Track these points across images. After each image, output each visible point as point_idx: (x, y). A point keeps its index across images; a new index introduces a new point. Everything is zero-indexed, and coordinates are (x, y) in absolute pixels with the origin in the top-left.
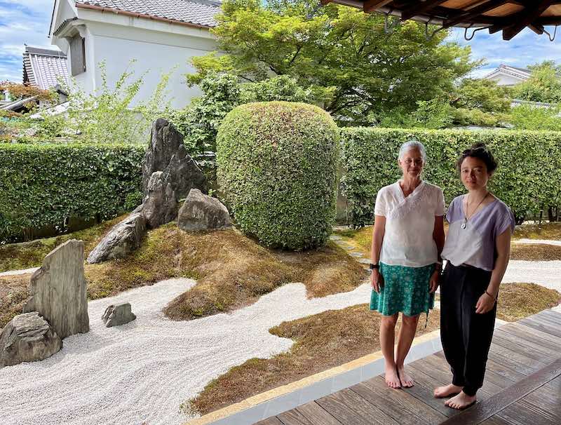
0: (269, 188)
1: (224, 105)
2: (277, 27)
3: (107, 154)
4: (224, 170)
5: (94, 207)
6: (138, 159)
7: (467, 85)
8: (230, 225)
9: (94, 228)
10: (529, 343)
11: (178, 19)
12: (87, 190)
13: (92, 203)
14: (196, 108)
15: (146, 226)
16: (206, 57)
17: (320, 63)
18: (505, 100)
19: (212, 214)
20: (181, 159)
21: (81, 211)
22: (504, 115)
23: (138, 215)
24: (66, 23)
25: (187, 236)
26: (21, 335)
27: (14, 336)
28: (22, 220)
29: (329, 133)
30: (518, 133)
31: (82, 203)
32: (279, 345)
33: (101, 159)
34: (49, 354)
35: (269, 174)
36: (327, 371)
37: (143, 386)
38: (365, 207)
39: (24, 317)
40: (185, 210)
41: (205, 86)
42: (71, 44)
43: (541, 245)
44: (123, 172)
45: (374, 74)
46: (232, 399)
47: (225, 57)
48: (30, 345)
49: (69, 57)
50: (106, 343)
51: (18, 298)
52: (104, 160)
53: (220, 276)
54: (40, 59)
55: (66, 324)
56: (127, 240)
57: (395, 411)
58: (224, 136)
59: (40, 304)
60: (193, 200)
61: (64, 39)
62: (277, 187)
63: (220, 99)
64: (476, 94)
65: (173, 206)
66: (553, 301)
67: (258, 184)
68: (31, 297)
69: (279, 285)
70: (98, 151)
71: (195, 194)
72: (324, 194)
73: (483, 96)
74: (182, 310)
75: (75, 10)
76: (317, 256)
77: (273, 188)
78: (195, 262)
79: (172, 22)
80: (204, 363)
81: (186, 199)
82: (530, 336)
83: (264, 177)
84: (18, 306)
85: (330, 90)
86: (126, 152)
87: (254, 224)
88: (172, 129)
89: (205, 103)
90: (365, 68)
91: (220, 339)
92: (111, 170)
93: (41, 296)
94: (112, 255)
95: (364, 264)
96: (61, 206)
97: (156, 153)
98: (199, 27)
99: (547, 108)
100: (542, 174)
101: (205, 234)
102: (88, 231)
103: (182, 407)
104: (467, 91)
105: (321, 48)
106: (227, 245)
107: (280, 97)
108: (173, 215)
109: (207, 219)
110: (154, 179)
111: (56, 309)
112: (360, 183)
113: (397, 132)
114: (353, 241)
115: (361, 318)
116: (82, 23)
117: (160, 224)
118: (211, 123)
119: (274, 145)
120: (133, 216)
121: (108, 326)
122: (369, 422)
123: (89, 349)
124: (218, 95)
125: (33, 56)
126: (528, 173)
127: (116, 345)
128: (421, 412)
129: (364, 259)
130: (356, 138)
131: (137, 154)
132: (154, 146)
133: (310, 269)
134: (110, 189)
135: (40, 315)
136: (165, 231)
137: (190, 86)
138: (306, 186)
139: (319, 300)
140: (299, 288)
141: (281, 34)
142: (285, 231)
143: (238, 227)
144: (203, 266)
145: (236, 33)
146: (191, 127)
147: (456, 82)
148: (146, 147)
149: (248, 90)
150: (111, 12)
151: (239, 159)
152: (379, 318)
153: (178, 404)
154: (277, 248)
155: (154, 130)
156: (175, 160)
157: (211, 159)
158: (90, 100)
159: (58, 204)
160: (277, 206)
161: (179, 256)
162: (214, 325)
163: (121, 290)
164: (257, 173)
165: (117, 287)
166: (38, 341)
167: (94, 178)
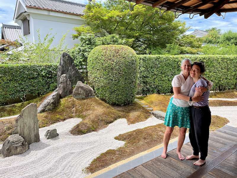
0: (110, 80)
1: (90, 47)
2: (110, 15)
3: (42, 68)
4: (91, 73)
5: (37, 90)
6: (55, 69)
7: (184, 37)
8: (94, 96)
9: (37, 98)
10: (222, 139)
11: (68, 11)
12: (34, 83)
13: (36, 88)
14: (78, 48)
15: (60, 97)
16: (81, 27)
17: (126, 29)
18: (200, 43)
19: (87, 91)
20: (73, 69)
21: (31, 92)
22: (200, 49)
23: (56, 93)
24: (21, 14)
25: (77, 101)
26: (12, 144)
27: (9, 144)
28: (7, 96)
29: (134, 57)
30: (207, 56)
31: (32, 88)
32: (119, 144)
33: (39, 70)
34: (24, 151)
35: (110, 74)
36: (140, 153)
37: (65, 163)
38: (147, 87)
39: (13, 136)
40: (76, 90)
41: (81, 39)
42: (23, 22)
43: (218, 100)
44: (49, 75)
45: (148, 34)
46: (103, 166)
47: (88, 27)
48: (16, 148)
49: (22, 28)
50: (47, 146)
51: (9, 129)
52: (41, 70)
53: (92, 117)
54: (9, 29)
55: (30, 138)
56: (52, 103)
57: (175, 167)
58: (91, 59)
59: (19, 130)
60: (79, 86)
61: (20, 20)
62: (114, 79)
63: (88, 44)
64: (189, 41)
65: (70, 88)
66: (225, 122)
67: (106, 79)
68: (16, 128)
69: (116, 119)
70: (38, 67)
71: (80, 83)
72: (132, 82)
73: (191, 42)
74: (78, 131)
75: (26, 8)
76: (130, 107)
77: (112, 80)
78: (81, 111)
79: (66, 13)
80: (89, 152)
81: (76, 86)
82: (222, 136)
83: (109, 76)
84: (9, 132)
85: (131, 40)
86: (50, 67)
87: (105, 95)
88: (69, 57)
89: (82, 46)
90: (145, 31)
91: (95, 142)
92: (44, 74)
93: (19, 127)
94: (46, 109)
95: (149, 110)
96: (23, 90)
97: (63, 67)
98: (77, 15)
99: (216, 46)
100: (216, 72)
101: (84, 100)
102: (35, 100)
103: (83, 171)
104: (185, 40)
105: (127, 23)
106: (94, 103)
107: (112, 43)
108: (71, 92)
109: (85, 93)
110: (62, 78)
111: (26, 132)
112: (145, 77)
113: (159, 57)
114: (143, 101)
115: (151, 132)
116: (28, 14)
117: (66, 96)
118: (85, 54)
119: (112, 62)
120: (54, 93)
121: (48, 139)
122: (165, 173)
123: (40, 148)
124: (87, 42)
125: (6, 28)
126: (211, 72)
127: (52, 146)
128: (185, 168)
129: (149, 108)
130: (143, 59)
131: (54, 67)
132: (62, 64)
133: (128, 112)
134: (43, 82)
135: (20, 135)
136: (68, 99)
137: (74, 39)
138: (125, 79)
139: (133, 125)
140: (124, 120)
141: (111, 18)
142: (117, 97)
143: (98, 97)
144: (84, 113)
145: (93, 17)
146: (77, 56)
147: (180, 36)
148: (58, 64)
149: (99, 40)
150: (41, 9)
151: (97, 68)
152: (158, 131)
153: (81, 170)
154: (114, 105)
155: (62, 57)
156: (70, 69)
157: (85, 69)
158: (33, 45)
159: (22, 89)
160: (114, 87)
161: (74, 109)
162: (91, 137)
163: (51, 124)
164: (106, 74)
165: (49, 122)
166: (20, 146)
167: (37, 78)
